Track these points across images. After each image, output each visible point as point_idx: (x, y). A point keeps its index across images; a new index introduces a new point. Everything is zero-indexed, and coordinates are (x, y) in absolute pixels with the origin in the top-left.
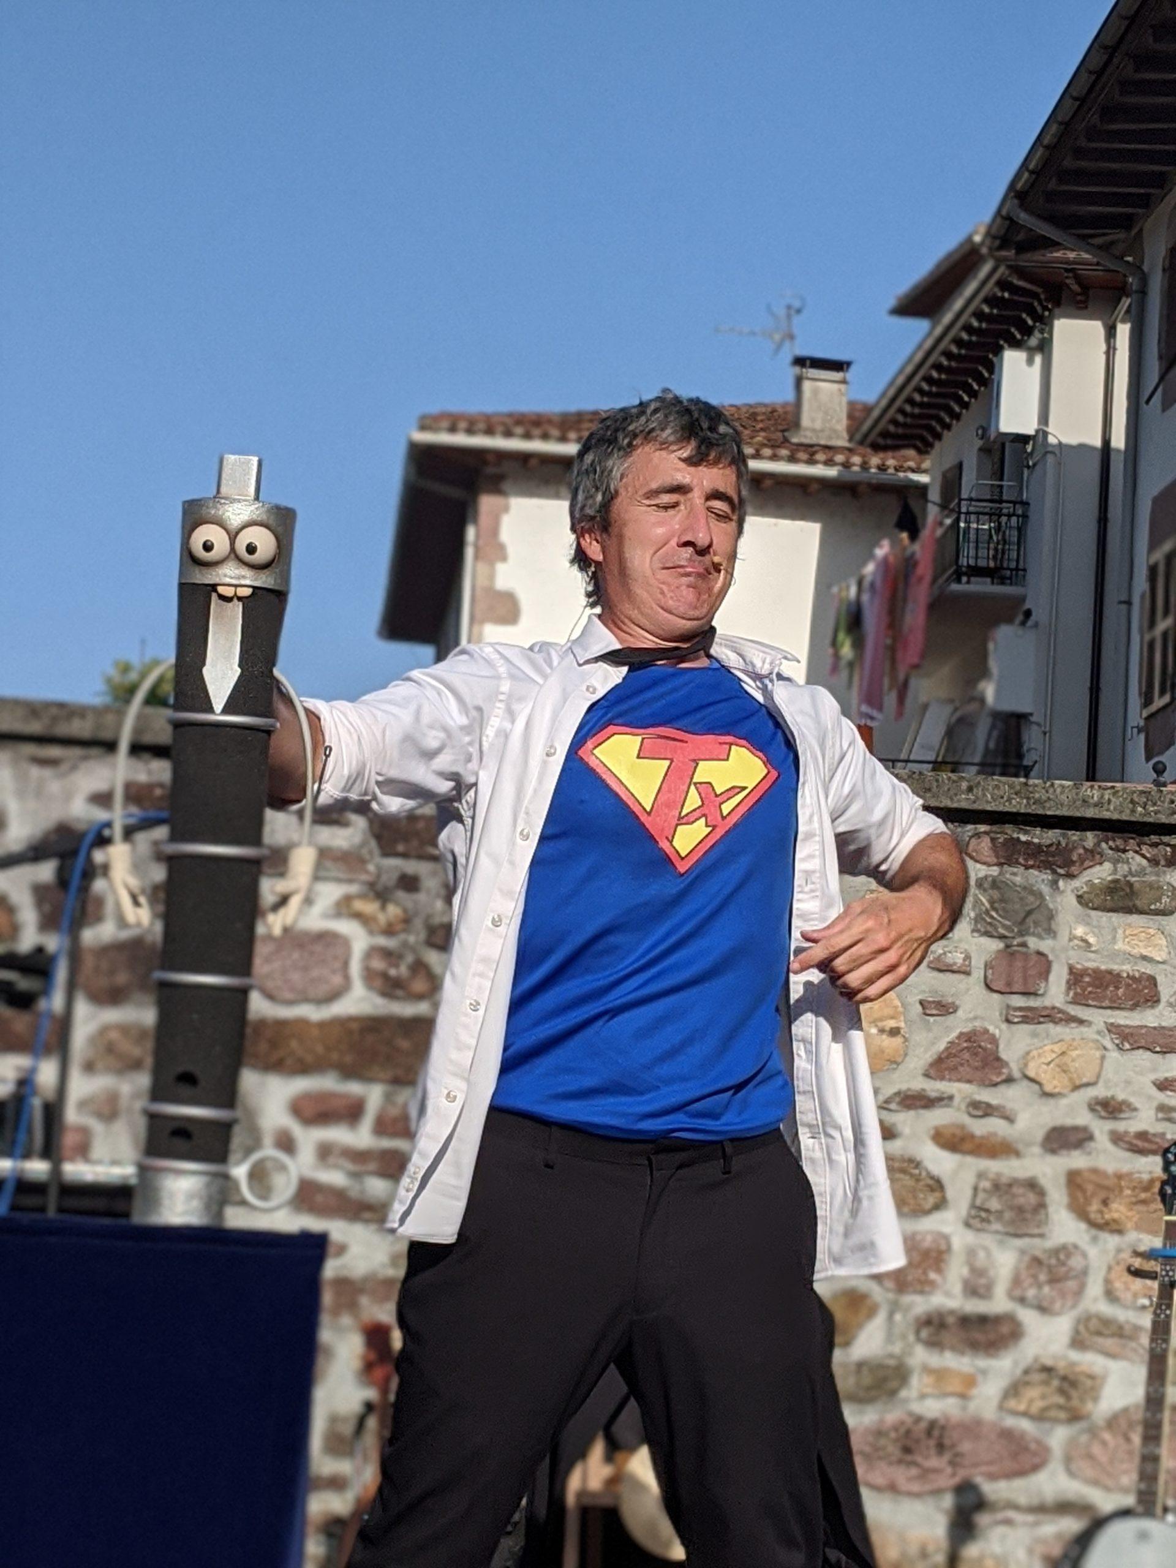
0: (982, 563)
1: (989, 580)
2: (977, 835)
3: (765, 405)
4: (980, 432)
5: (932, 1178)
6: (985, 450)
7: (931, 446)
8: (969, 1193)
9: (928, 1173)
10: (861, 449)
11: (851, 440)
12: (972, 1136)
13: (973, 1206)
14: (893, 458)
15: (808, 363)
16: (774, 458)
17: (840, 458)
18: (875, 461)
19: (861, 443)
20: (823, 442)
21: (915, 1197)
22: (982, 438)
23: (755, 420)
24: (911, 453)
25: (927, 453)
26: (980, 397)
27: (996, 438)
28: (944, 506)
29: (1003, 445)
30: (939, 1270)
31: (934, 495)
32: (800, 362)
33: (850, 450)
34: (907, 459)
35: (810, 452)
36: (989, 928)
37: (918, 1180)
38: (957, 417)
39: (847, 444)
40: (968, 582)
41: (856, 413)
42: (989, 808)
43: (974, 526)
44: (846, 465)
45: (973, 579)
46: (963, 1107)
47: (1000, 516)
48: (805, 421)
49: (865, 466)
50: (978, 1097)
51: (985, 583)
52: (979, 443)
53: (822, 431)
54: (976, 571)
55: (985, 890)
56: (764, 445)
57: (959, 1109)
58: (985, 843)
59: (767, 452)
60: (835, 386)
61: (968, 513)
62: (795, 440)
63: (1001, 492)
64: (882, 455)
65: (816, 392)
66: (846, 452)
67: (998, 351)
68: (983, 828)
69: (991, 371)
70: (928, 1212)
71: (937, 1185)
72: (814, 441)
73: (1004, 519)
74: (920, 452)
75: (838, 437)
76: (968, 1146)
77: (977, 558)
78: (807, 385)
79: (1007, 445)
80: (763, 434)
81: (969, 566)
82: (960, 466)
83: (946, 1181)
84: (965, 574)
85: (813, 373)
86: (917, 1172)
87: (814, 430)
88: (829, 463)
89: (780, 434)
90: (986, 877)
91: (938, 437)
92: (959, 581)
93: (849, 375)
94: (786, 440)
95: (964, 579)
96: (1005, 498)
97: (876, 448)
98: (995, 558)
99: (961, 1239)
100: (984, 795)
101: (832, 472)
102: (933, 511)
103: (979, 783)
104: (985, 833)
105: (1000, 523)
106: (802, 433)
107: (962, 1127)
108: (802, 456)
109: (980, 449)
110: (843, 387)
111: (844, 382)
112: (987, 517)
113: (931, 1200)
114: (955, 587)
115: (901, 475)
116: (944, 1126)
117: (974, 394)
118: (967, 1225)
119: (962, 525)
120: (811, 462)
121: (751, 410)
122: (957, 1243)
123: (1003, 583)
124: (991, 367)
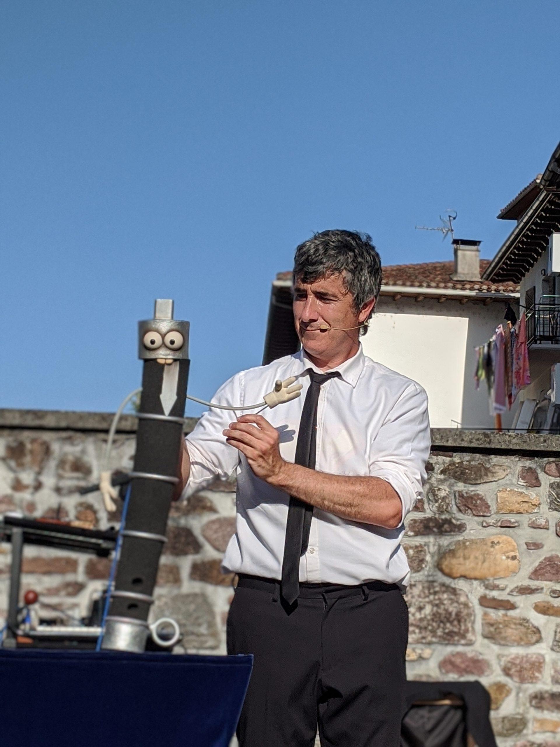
0: (546, 334)
1: (550, 342)
2: (549, 463)
3: (440, 263)
4: (543, 272)
5: (535, 627)
6: (545, 281)
7: (521, 279)
8: (552, 633)
9: (533, 625)
10: (486, 282)
11: (482, 278)
12: (553, 607)
13: (555, 640)
14: (502, 285)
15: (460, 242)
16: (446, 287)
17: (477, 287)
18: (494, 287)
19: (487, 279)
20: (468, 279)
21: (527, 637)
22: (544, 275)
23: (436, 270)
24: (511, 283)
25: (519, 283)
26: (543, 255)
27: (551, 275)
28: (527, 308)
29: (554, 278)
30: (540, 672)
31: (523, 302)
32: (456, 242)
33: (481, 282)
34: (508, 286)
35: (462, 284)
36: (557, 507)
37: (528, 629)
38: (532, 265)
39: (480, 280)
40: (540, 343)
41: (484, 265)
42: (554, 450)
43: (542, 316)
44: (480, 290)
45: (542, 342)
46: (548, 593)
47: (554, 311)
48: (460, 270)
49: (489, 290)
50: (555, 588)
52: (543, 277)
53: (468, 274)
54: (543, 338)
55: (554, 489)
56: (440, 282)
57: (546, 594)
58: (553, 467)
59: (442, 285)
60: (473, 253)
61: (539, 311)
62: (455, 279)
63: (554, 300)
64: (497, 285)
65: (464, 256)
67: (550, 234)
68: (552, 459)
69: (547, 243)
70: (534, 644)
71: (537, 631)
72: (464, 279)
73: (556, 313)
74: (515, 283)
75: (476, 277)
76: (551, 611)
77: (544, 332)
78: (460, 253)
79: (556, 277)
80: (439, 276)
81: (540, 336)
82: (534, 287)
83: (541, 629)
84: (538, 339)
85: (462, 247)
86: (527, 624)
87: (464, 274)
88: (472, 289)
89: (447, 276)
90: (554, 483)
91: (523, 275)
92: (536, 343)
93: (480, 247)
94: (451, 279)
95: (538, 342)
96: (556, 302)
97: (494, 281)
98: (552, 332)
99: (549, 656)
100: (552, 444)
101: (473, 293)
102: (522, 310)
103: (549, 438)
104: (553, 462)
105: (554, 315)
106: (458, 275)
107: (548, 602)
108: (459, 286)
109: (543, 280)
110: (477, 253)
111: (478, 251)
112: (548, 312)
113: (535, 638)
114: (534, 346)
115: (506, 294)
116: (539, 602)
117: (539, 254)
118: (552, 649)
119: (536, 316)
120: (463, 289)
121: (434, 265)
122: (548, 658)
123: (557, 343)
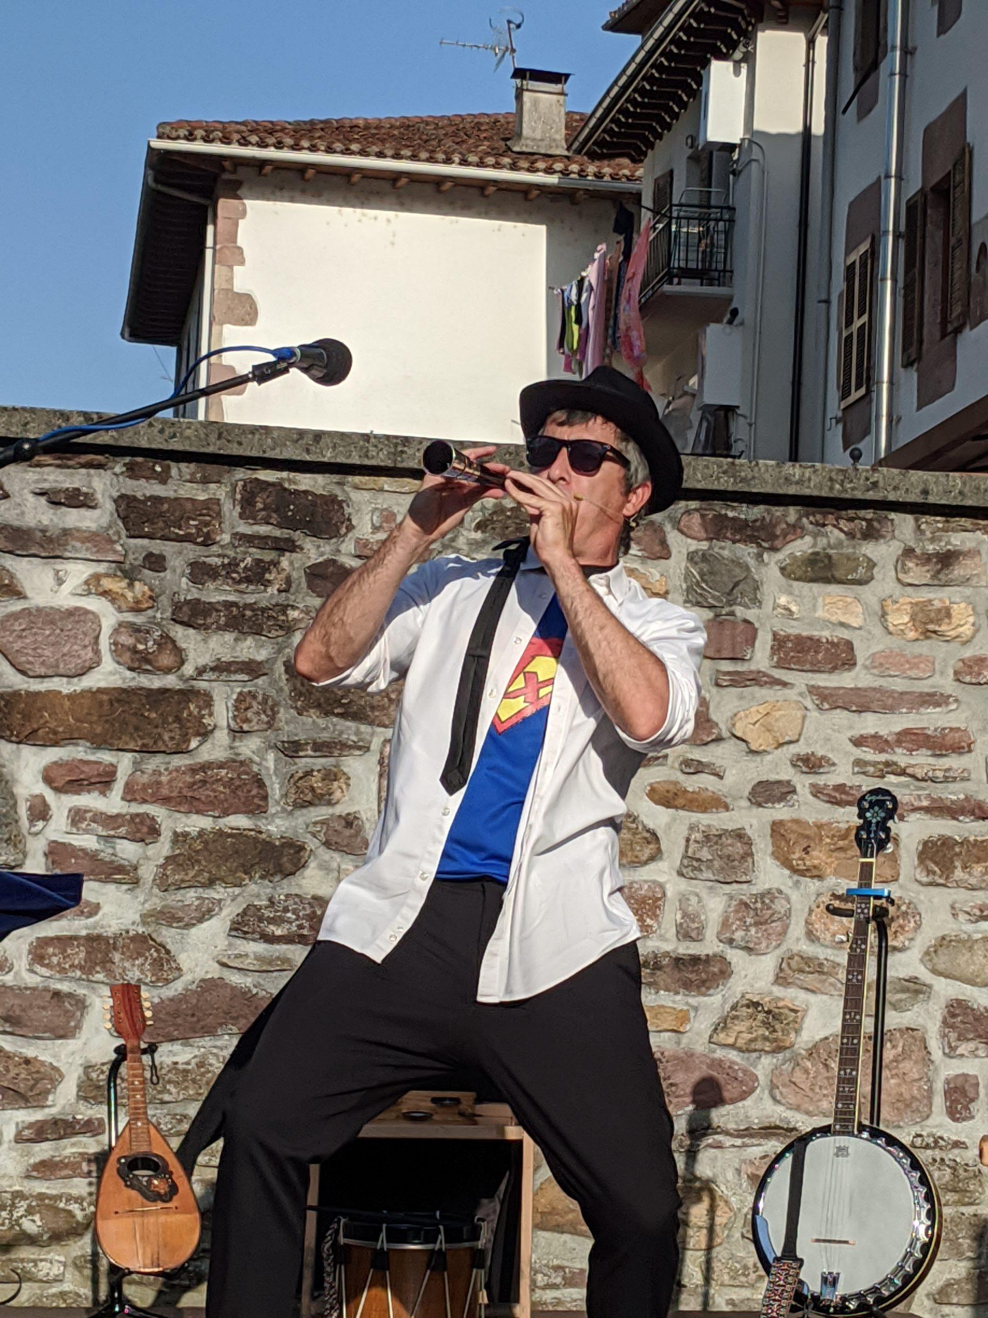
0: (692, 265)
1: (698, 281)
2: (688, 512)
3: (488, 115)
4: (689, 141)
5: (648, 831)
6: (694, 158)
7: (645, 154)
8: (683, 843)
9: (644, 827)
10: (578, 158)
11: (568, 149)
12: (686, 791)
13: (685, 856)
14: (609, 166)
15: (528, 74)
16: (497, 166)
17: (558, 166)
18: (591, 169)
19: (578, 152)
20: (543, 151)
21: (632, 850)
22: (691, 147)
23: (479, 130)
24: (625, 161)
25: (642, 161)
26: (690, 106)
27: (703, 149)
28: (656, 212)
29: (711, 154)
30: (655, 916)
31: (647, 200)
32: (519, 73)
33: (567, 157)
34: (621, 167)
35: (531, 159)
36: (700, 599)
37: (635, 834)
38: (668, 127)
39: (566, 153)
40: (679, 283)
41: (573, 123)
42: (699, 486)
43: (685, 230)
44: (565, 173)
45: (683, 280)
46: (677, 765)
47: (709, 220)
48: (526, 132)
49: (582, 174)
50: (690, 756)
51: (694, 284)
52: (690, 151)
53: (542, 140)
54: (687, 273)
55: (696, 563)
56: (488, 154)
57: (672, 767)
58: (696, 519)
59: (490, 160)
60: (555, 97)
61: (678, 218)
62: (516, 149)
63: (709, 198)
64: (597, 163)
65: (535, 103)
66: (565, 160)
67: (706, 64)
68: (693, 504)
69: (699, 82)
70: (646, 863)
71: (653, 837)
72: (535, 150)
73: (712, 224)
74: (634, 161)
75: (557, 147)
76: (680, 801)
77: (687, 260)
78: (527, 96)
79: (715, 154)
80: (486, 143)
81: (679, 268)
82: (671, 172)
83: (660, 834)
84: (676, 276)
85: (533, 85)
86: (634, 826)
87: (534, 140)
88: (549, 171)
89: (502, 143)
90: (696, 552)
91: (651, 146)
92: (671, 283)
93: (567, 87)
94: (509, 149)
95: (676, 280)
96: (713, 202)
97: (593, 156)
98: (703, 261)
99: (674, 887)
100: (695, 474)
101: (553, 179)
102: (646, 217)
103: (690, 464)
104: (696, 510)
105: (708, 228)
106: (523, 141)
107: (676, 783)
108: (524, 164)
109: (690, 158)
110: (561, 98)
111: (562, 94)
112: (696, 222)
113: (647, 852)
114: (667, 288)
115: (617, 184)
116: (658, 783)
117: (683, 105)
118: (680, 874)
119: (674, 228)
120: (532, 170)
121: (476, 120)
122: (670, 891)
123: (711, 285)
124: (699, 80)
